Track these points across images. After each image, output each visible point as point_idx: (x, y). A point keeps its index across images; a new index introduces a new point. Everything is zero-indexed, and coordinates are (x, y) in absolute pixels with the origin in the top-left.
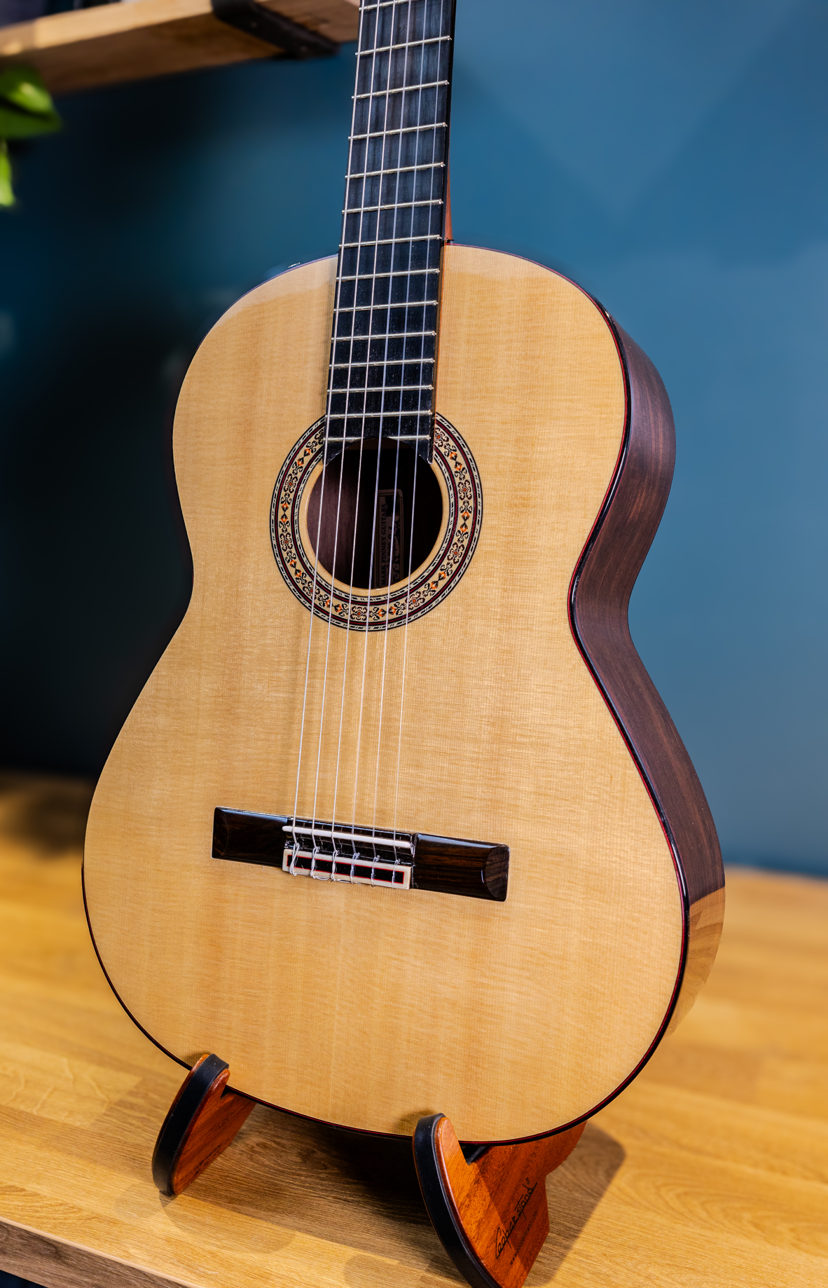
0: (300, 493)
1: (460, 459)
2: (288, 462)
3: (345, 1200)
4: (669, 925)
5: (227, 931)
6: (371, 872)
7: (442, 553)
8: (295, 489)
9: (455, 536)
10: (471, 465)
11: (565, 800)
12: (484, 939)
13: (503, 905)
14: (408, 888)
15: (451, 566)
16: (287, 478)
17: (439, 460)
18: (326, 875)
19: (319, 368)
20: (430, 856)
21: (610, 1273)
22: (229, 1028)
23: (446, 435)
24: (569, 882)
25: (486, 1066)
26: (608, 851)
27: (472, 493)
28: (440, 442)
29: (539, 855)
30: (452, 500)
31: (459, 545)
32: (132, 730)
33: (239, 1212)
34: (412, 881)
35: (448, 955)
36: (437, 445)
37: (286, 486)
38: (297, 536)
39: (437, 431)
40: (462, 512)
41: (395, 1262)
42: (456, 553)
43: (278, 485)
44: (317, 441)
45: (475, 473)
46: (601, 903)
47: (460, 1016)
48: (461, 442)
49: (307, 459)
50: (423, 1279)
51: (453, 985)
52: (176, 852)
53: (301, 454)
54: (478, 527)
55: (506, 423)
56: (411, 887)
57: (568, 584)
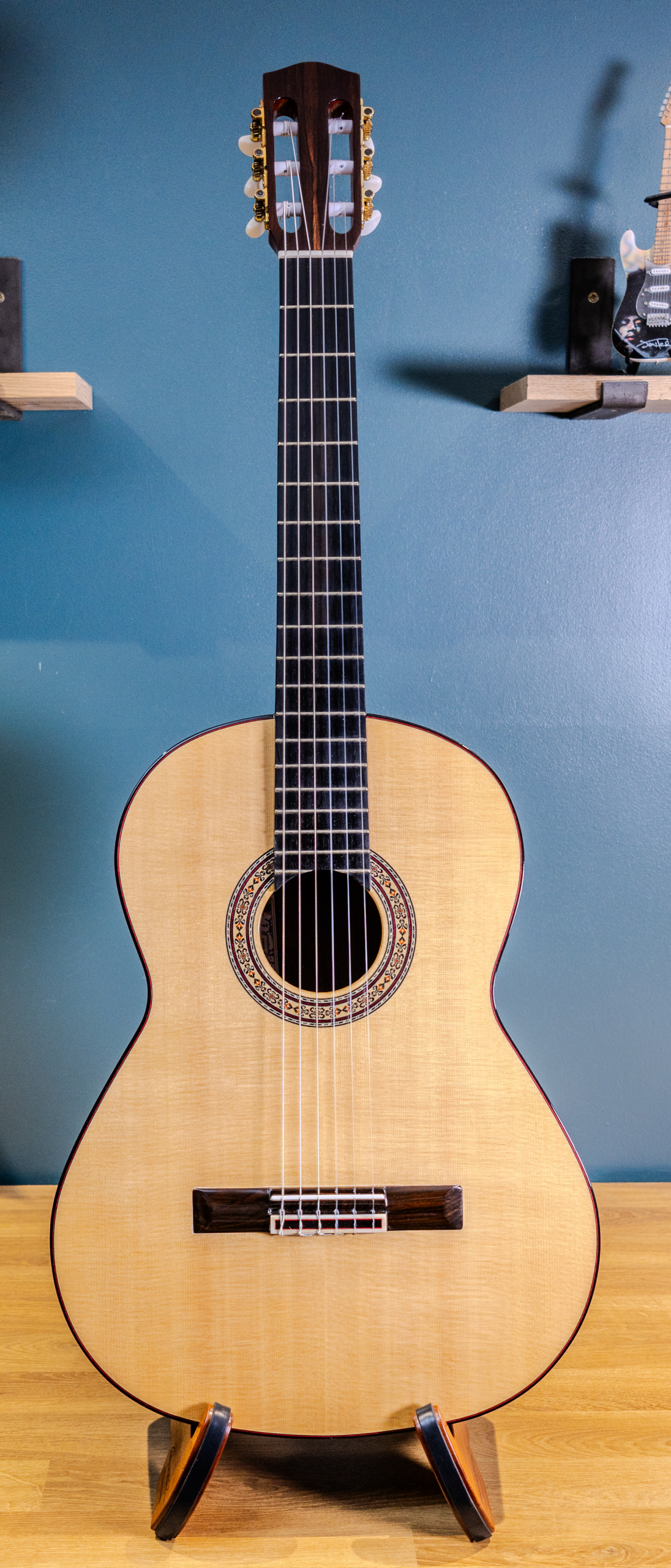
0: (252, 915)
1: (394, 887)
2: (238, 888)
3: (313, 1507)
4: (587, 1227)
5: (215, 1295)
6: (353, 1223)
7: (385, 961)
8: (247, 911)
9: (395, 947)
10: (403, 892)
11: (503, 1145)
12: (447, 1261)
13: (460, 1232)
14: (385, 1232)
15: (394, 971)
16: (239, 902)
17: (376, 886)
18: (313, 1231)
19: (261, 811)
20: (399, 1203)
21: (539, 1502)
22: (224, 1378)
23: (380, 867)
24: (511, 1206)
25: (458, 1359)
26: (538, 1179)
27: (406, 913)
28: (375, 873)
29: (485, 1190)
30: (390, 919)
31: (399, 954)
32: (99, 1131)
33: (237, 1537)
34: (388, 1225)
35: (419, 1279)
36: (373, 876)
37: (238, 909)
38: (253, 951)
39: (372, 864)
40: (399, 928)
41: (387, 1537)
42: (397, 961)
43: (231, 908)
44: (265, 871)
45: (407, 898)
46: (536, 1219)
47: (433, 1325)
48: (393, 874)
49: (257, 887)
50: (415, 1542)
51: (425, 1301)
52: (156, 1233)
53: (250, 882)
54: (413, 940)
55: (429, 859)
56: (388, 1230)
57: (490, 982)
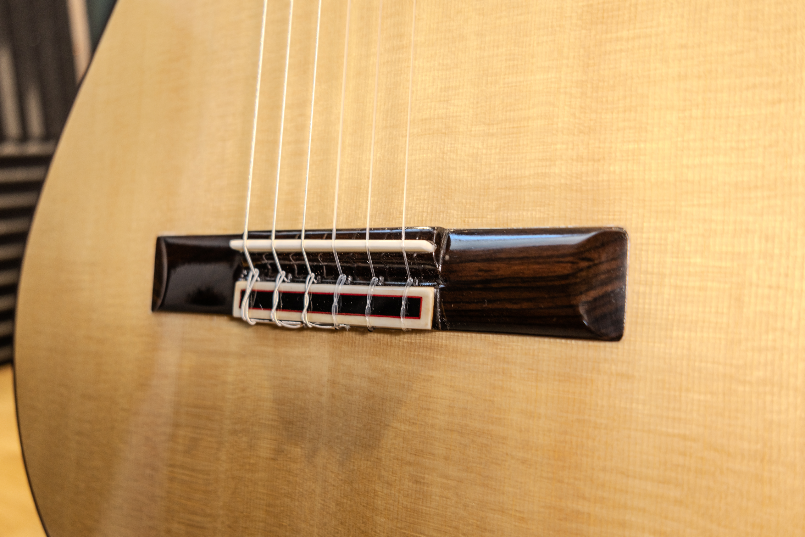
6: (366, 304)
13: (617, 348)
14: (429, 327)
18: (294, 316)
20: (469, 265)
34: (438, 315)
35: (507, 454)
51: (518, 514)
56: (435, 326)
